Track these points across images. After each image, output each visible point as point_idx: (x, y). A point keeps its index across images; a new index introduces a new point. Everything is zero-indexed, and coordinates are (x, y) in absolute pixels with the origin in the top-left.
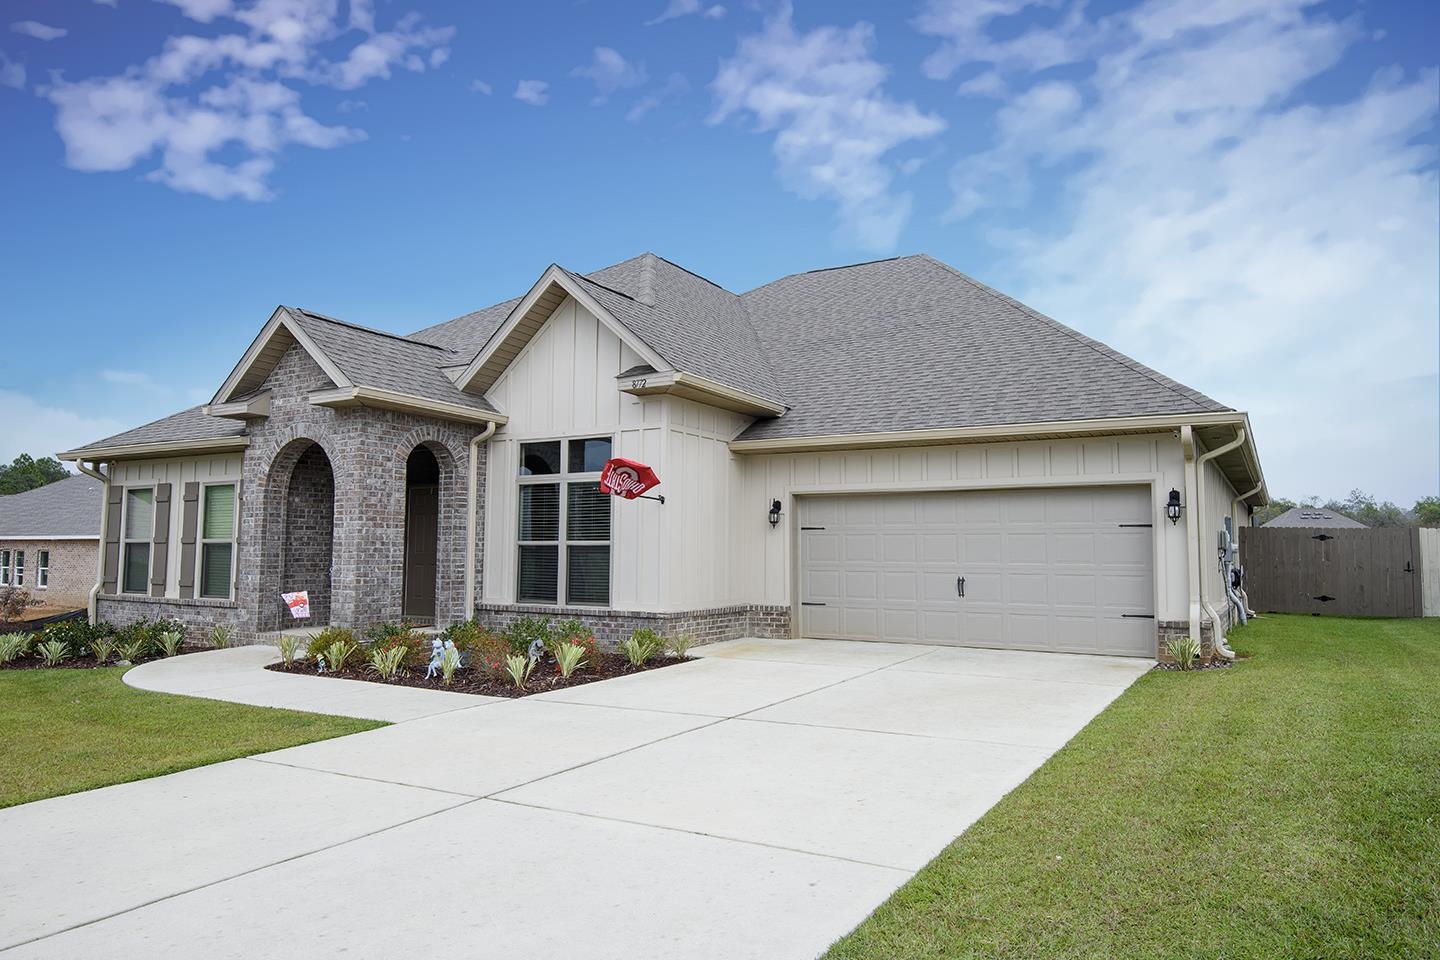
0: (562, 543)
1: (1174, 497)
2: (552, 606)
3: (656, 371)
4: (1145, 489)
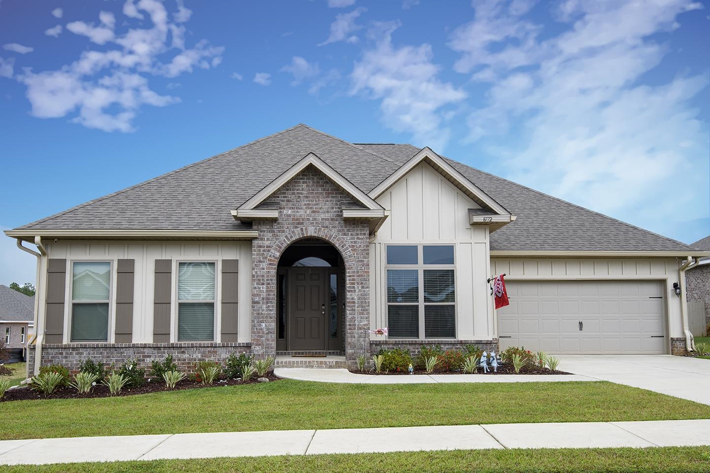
0: (421, 304)
1: (676, 286)
2: (417, 340)
3: (497, 213)
4: (663, 282)
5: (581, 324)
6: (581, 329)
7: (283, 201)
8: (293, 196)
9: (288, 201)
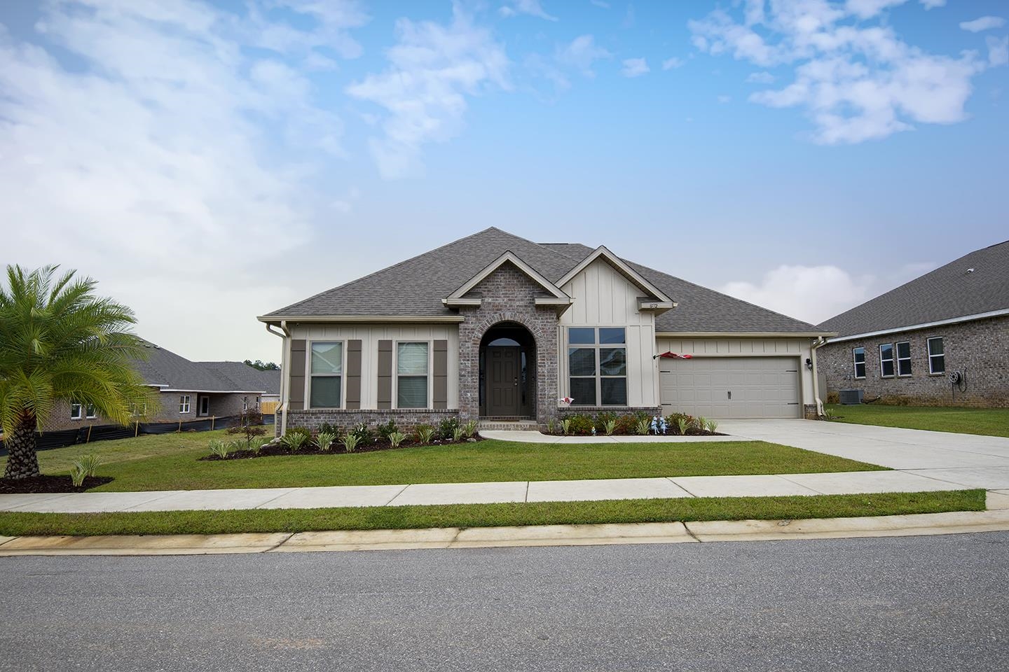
0: (598, 377)
1: (808, 361)
2: (595, 407)
3: (661, 301)
4: (797, 358)
5: (729, 393)
6: (729, 397)
7: (484, 291)
8: (493, 287)
9: (489, 291)
